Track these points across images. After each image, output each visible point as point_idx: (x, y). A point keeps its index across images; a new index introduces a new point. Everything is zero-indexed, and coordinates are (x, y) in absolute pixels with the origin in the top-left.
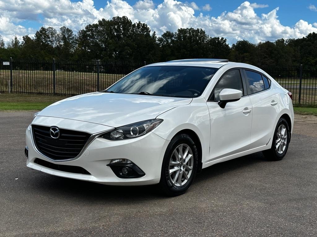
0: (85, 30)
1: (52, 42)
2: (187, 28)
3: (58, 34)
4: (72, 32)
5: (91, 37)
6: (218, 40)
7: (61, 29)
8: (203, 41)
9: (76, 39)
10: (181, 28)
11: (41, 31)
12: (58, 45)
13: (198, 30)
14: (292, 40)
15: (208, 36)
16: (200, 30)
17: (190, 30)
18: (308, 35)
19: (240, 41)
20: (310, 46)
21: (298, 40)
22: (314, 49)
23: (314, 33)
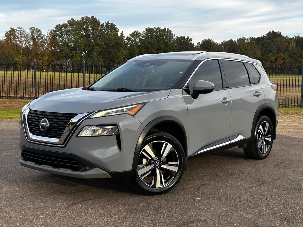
0: (54, 29)
1: (21, 42)
2: (154, 28)
3: (27, 35)
4: (41, 32)
5: (60, 37)
6: (184, 40)
7: (31, 29)
8: (170, 40)
9: (45, 39)
10: (149, 28)
11: (10, 32)
12: (27, 45)
13: (165, 29)
14: (252, 38)
15: (175, 35)
16: (167, 29)
17: (157, 29)
18: (268, 33)
19: (205, 40)
20: (270, 44)
21: (259, 39)
22: (273, 46)
23: (273, 31)
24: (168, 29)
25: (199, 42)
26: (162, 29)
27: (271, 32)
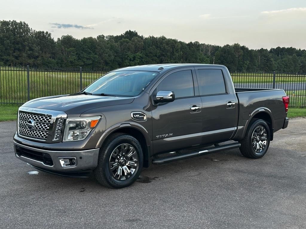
2: (10, 21)
6: (43, 35)
8: (27, 34)
10: (3, 20)
13: (21, 23)
14: (111, 36)
15: (31, 29)
16: (23, 23)
17: (12, 22)
18: (125, 33)
19: (65, 36)
20: (128, 43)
21: (117, 37)
22: (131, 45)
23: (130, 31)
24: (24, 23)
25: (58, 38)
26: (18, 23)
27: (128, 31)
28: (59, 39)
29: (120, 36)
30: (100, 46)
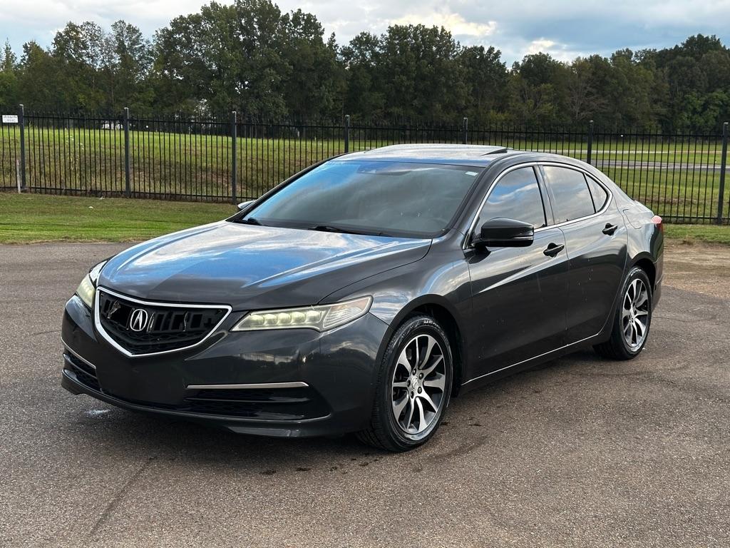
0: (170, 28)
1: (92, 57)
2: (410, 26)
3: (107, 39)
4: (141, 34)
5: (184, 46)
6: (482, 56)
7: (115, 26)
8: (447, 56)
9: (149, 51)
10: (396, 26)
11: (67, 33)
12: (107, 64)
13: (435, 30)
14: (649, 52)
15: (459, 43)
16: (440, 30)
17: (416, 29)
18: (687, 41)
19: (533, 56)
20: (690, 67)
21: (664, 53)
22: (700, 73)
23: (700, 36)
24: (443, 30)
25: (515, 62)
26: (428, 30)
27: (696, 36)
28: (516, 64)
29: (671, 49)
30: (617, 78)
